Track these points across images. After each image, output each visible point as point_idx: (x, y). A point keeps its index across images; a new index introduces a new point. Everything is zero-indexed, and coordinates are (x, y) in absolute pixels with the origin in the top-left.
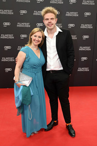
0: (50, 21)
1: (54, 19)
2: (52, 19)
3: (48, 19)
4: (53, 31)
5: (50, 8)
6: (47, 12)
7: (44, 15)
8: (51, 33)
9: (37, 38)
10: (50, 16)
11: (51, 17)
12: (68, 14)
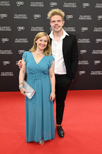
0: (56, 23)
1: (60, 21)
2: (58, 21)
3: (54, 21)
4: (59, 34)
5: (57, 10)
6: (53, 14)
7: (51, 17)
8: (58, 36)
9: (43, 43)
10: (56, 18)
11: (58, 20)
12: (82, 18)
